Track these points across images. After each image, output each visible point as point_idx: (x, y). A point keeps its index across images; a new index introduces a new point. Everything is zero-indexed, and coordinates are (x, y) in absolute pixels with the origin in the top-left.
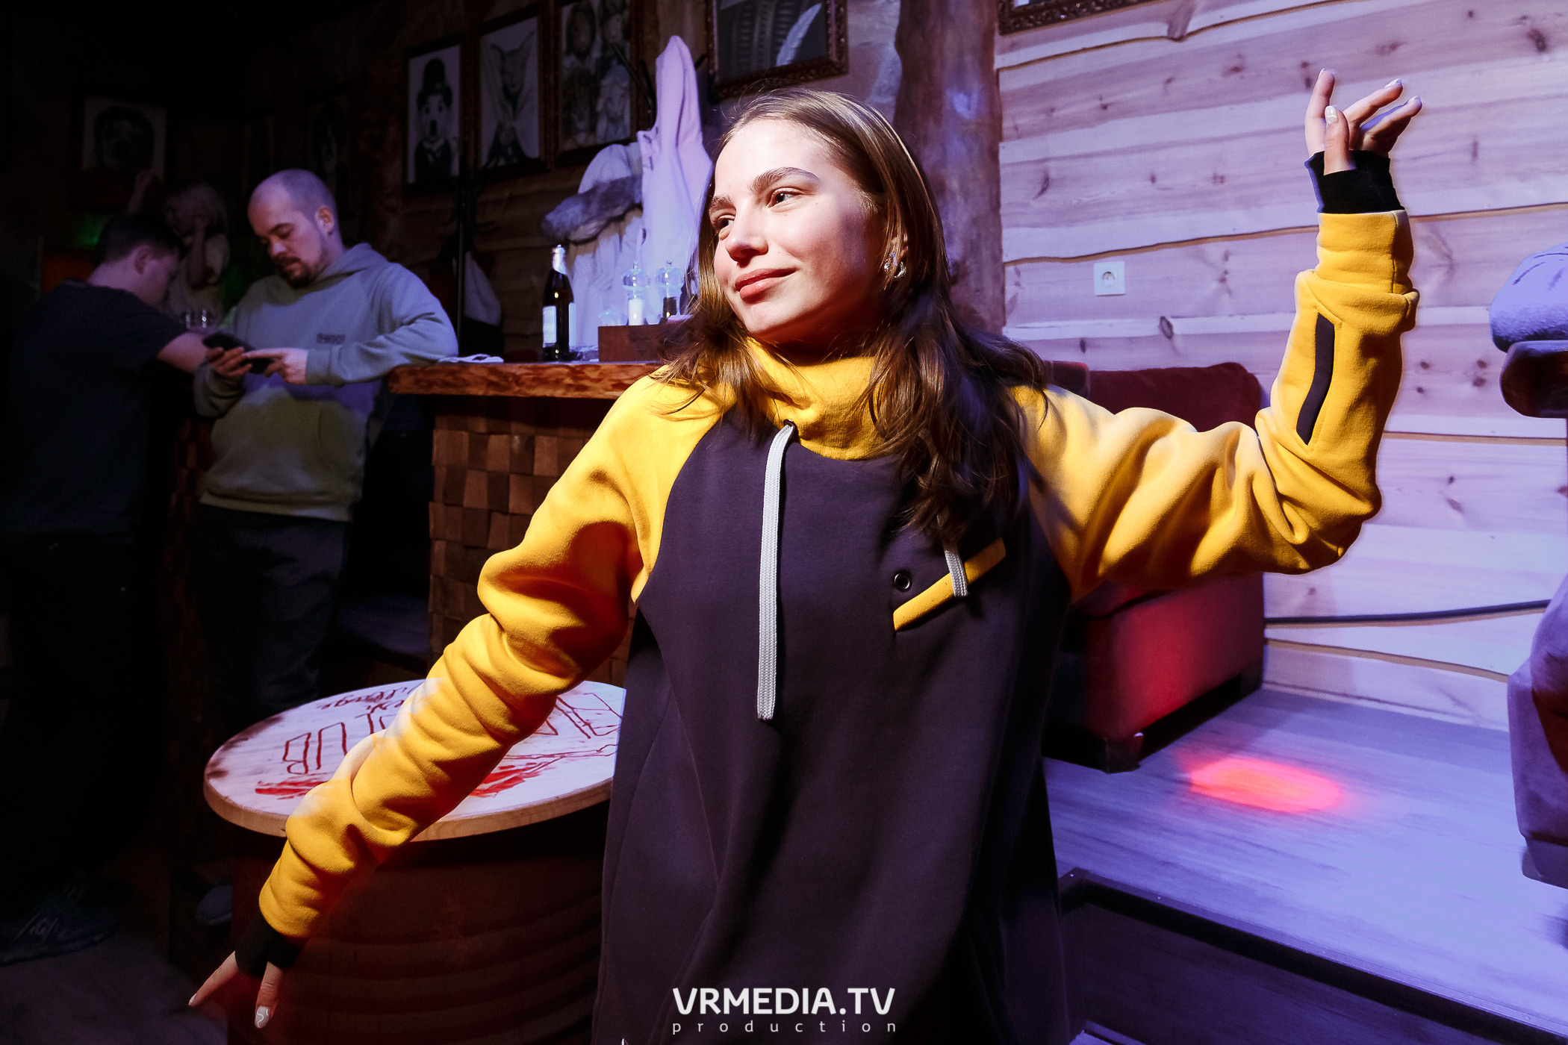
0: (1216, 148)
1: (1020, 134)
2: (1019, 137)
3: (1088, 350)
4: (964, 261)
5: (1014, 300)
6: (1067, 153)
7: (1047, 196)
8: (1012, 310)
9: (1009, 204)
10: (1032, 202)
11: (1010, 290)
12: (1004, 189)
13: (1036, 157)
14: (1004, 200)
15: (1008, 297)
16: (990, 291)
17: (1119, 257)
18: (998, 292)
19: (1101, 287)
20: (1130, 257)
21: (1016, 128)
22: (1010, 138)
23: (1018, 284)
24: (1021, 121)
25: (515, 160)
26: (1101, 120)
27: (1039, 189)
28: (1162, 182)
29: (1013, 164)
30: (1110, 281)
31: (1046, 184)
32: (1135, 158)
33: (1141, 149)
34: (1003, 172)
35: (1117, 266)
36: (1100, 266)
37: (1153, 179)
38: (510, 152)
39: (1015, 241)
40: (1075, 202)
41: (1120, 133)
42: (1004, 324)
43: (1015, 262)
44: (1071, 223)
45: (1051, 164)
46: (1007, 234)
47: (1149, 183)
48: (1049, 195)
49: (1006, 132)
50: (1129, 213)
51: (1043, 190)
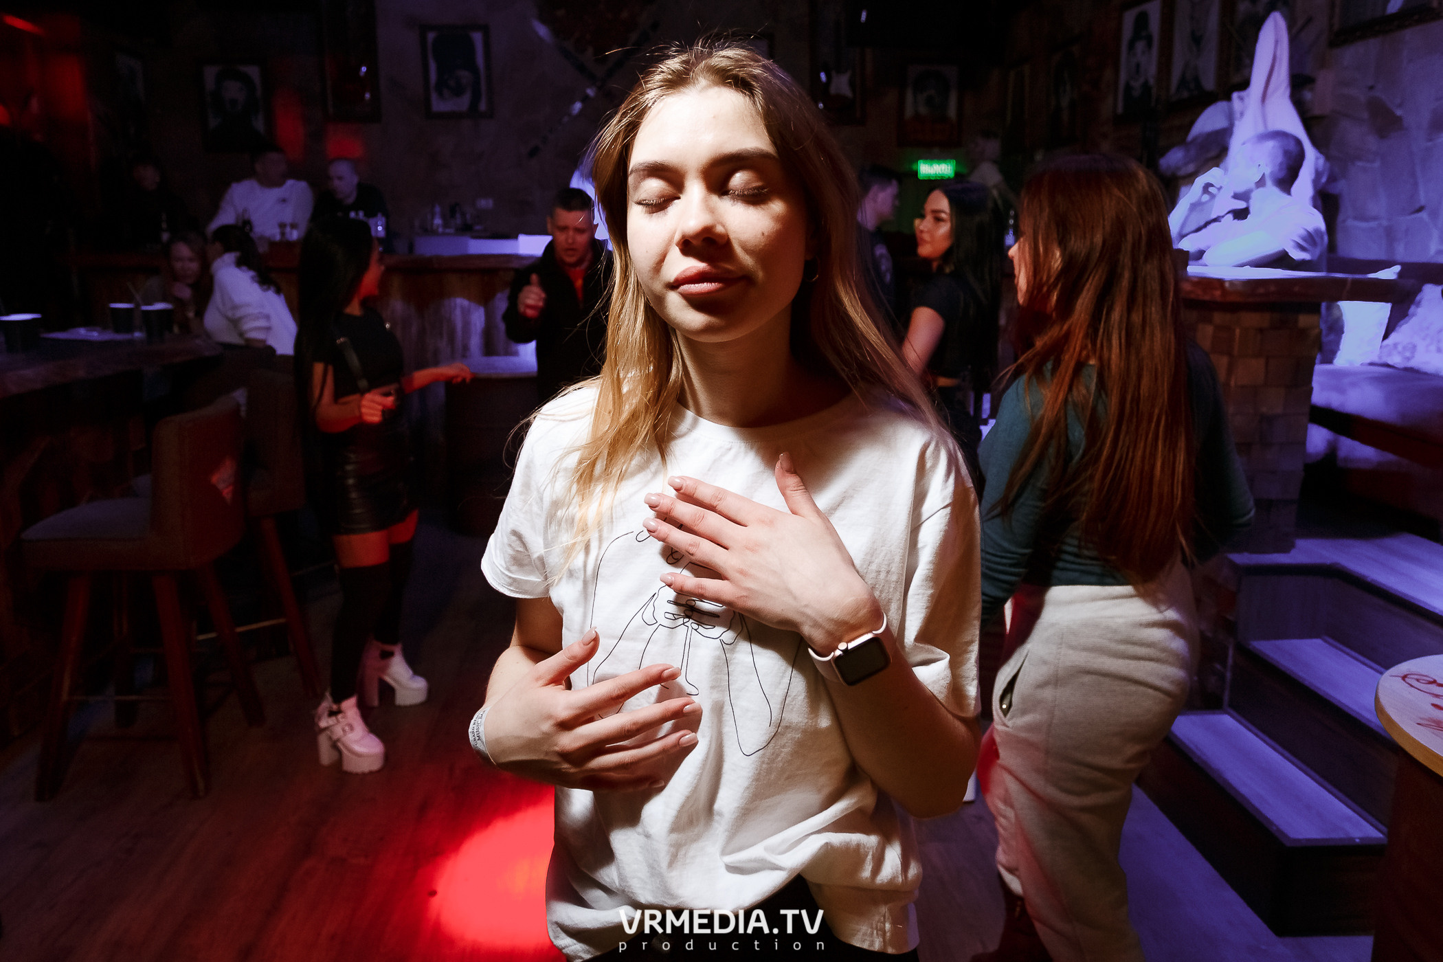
25: (1195, 93)
38: (1192, 85)
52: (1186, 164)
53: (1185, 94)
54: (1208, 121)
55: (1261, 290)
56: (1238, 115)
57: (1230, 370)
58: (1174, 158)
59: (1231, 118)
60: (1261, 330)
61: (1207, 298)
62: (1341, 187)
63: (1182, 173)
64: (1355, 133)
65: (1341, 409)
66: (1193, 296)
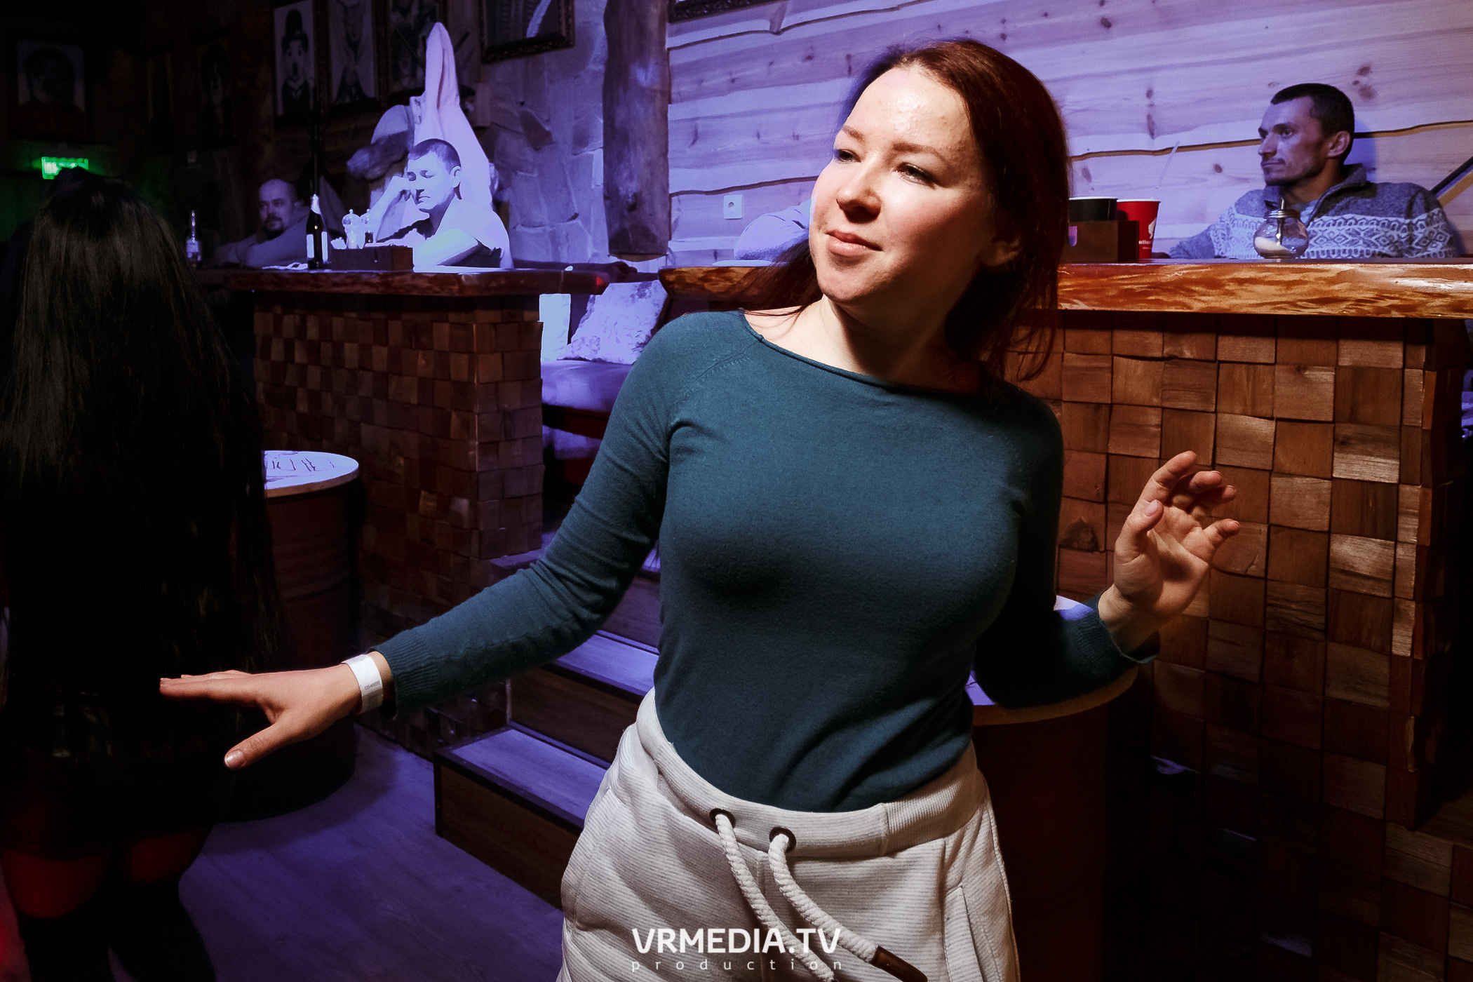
0: (795, 115)
1: (683, 98)
2: (681, 101)
3: (718, 258)
4: (641, 193)
5: (676, 221)
6: (709, 114)
7: (697, 145)
8: (676, 228)
9: (674, 150)
10: (688, 150)
11: (675, 214)
12: (671, 138)
13: (689, 117)
14: (670, 148)
15: (673, 219)
16: (661, 215)
17: (738, 191)
18: (665, 215)
19: (729, 213)
20: (746, 191)
21: (679, 93)
22: (677, 101)
23: (679, 210)
24: (682, 89)
25: (357, 99)
26: (731, 90)
27: (691, 141)
28: (764, 139)
29: (676, 121)
30: (732, 208)
31: (696, 137)
32: (749, 119)
33: (752, 113)
34: (670, 126)
35: (736, 198)
36: (728, 198)
37: (758, 136)
38: (354, 92)
39: (678, 179)
40: (713, 151)
41: (740, 101)
42: (670, 239)
43: (677, 194)
44: (710, 165)
45: (698, 122)
46: (672, 172)
47: (756, 138)
48: (698, 145)
49: (674, 97)
50: (744, 160)
51: (694, 141)
52: (373, 167)
53: (348, 100)
54: (389, 124)
55: (494, 284)
56: (417, 119)
57: (471, 369)
58: (360, 160)
59: (410, 120)
60: (494, 325)
61: (444, 294)
62: (507, 196)
63: (369, 176)
64: (514, 145)
65: (553, 403)
66: (430, 293)
